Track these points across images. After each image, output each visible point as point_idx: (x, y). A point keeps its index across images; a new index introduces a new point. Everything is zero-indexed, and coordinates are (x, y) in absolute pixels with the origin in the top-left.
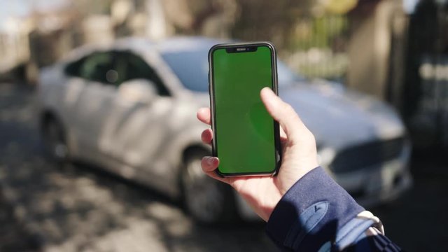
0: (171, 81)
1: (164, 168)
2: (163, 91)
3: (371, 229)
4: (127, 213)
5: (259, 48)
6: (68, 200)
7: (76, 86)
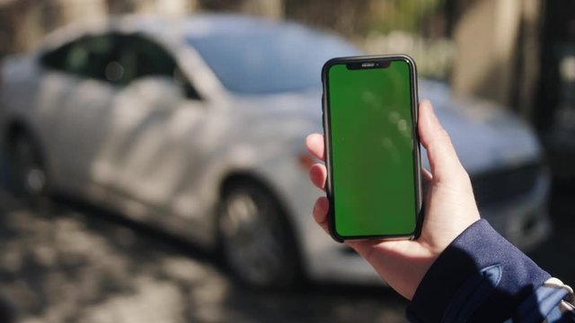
0: (204, 80)
1: (193, 207)
2: (191, 93)
3: (564, 303)
4: (134, 271)
5: (392, 63)
6: (45, 254)
7: (54, 84)
